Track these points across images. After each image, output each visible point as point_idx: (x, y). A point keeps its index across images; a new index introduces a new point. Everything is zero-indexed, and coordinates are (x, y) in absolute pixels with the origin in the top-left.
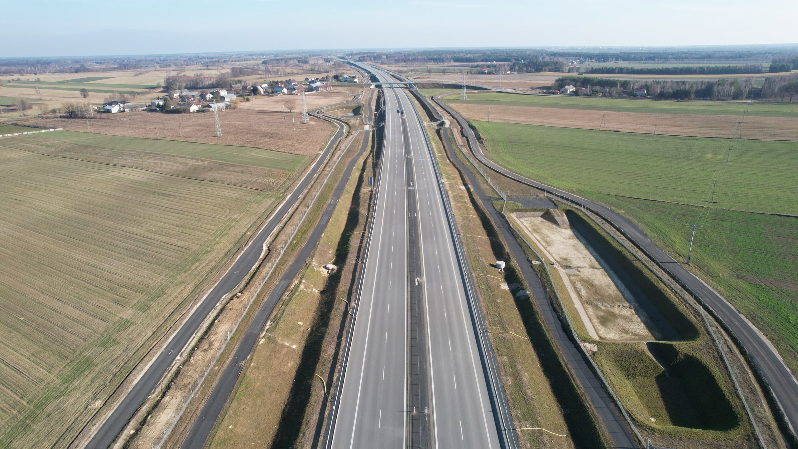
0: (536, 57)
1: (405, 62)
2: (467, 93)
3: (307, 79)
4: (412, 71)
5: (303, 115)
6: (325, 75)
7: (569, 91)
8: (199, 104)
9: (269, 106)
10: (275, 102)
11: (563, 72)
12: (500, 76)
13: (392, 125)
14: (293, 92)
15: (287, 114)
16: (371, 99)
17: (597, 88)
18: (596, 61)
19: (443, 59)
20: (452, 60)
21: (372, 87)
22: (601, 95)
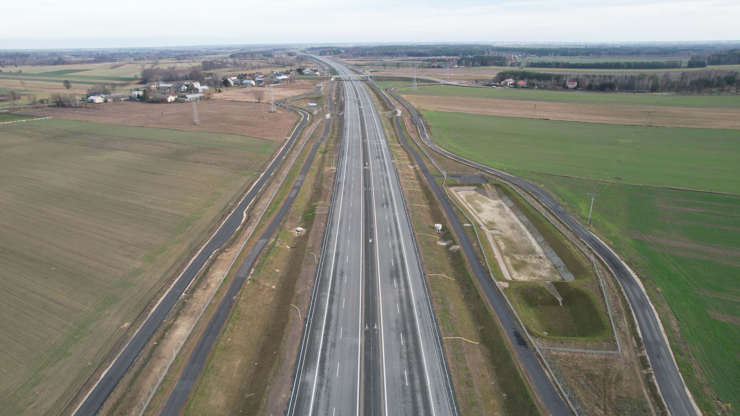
0: (483, 52)
1: (362, 56)
2: (418, 86)
3: (272, 72)
4: (368, 65)
5: (271, 105)
6: (288, 68)
7: (508, 83)
8: (176, 96)
9: (239, 97)
10: (245, 93)
11: (505, 66)
12: (448, 69)
13: (350, 113)
14: (261, 84)
15: (256, 104)
16: (331, 90)
17: (535, 81)
18: (536, 55)
19: (397, 54)
20: (405, 55)
21: (332, 79)
22: (537, 87)
